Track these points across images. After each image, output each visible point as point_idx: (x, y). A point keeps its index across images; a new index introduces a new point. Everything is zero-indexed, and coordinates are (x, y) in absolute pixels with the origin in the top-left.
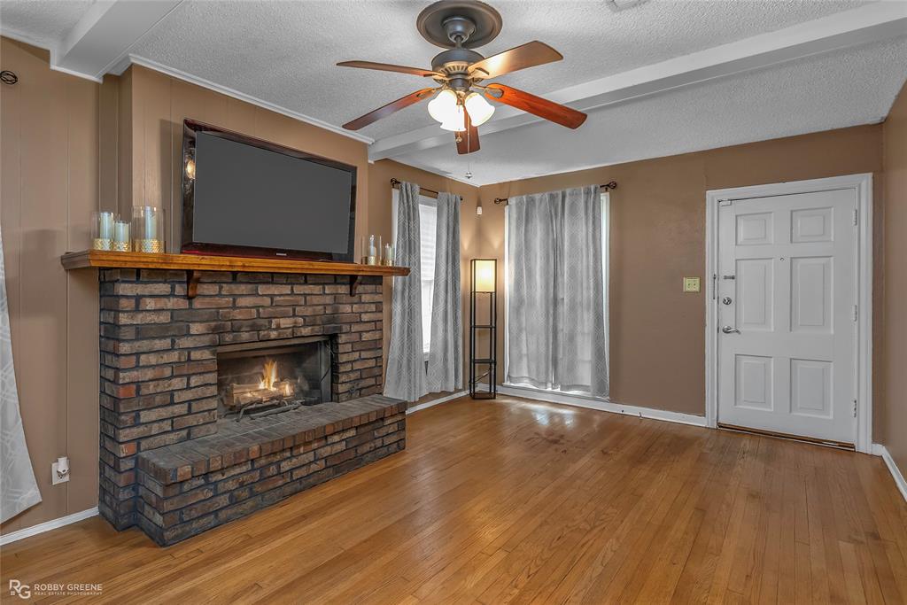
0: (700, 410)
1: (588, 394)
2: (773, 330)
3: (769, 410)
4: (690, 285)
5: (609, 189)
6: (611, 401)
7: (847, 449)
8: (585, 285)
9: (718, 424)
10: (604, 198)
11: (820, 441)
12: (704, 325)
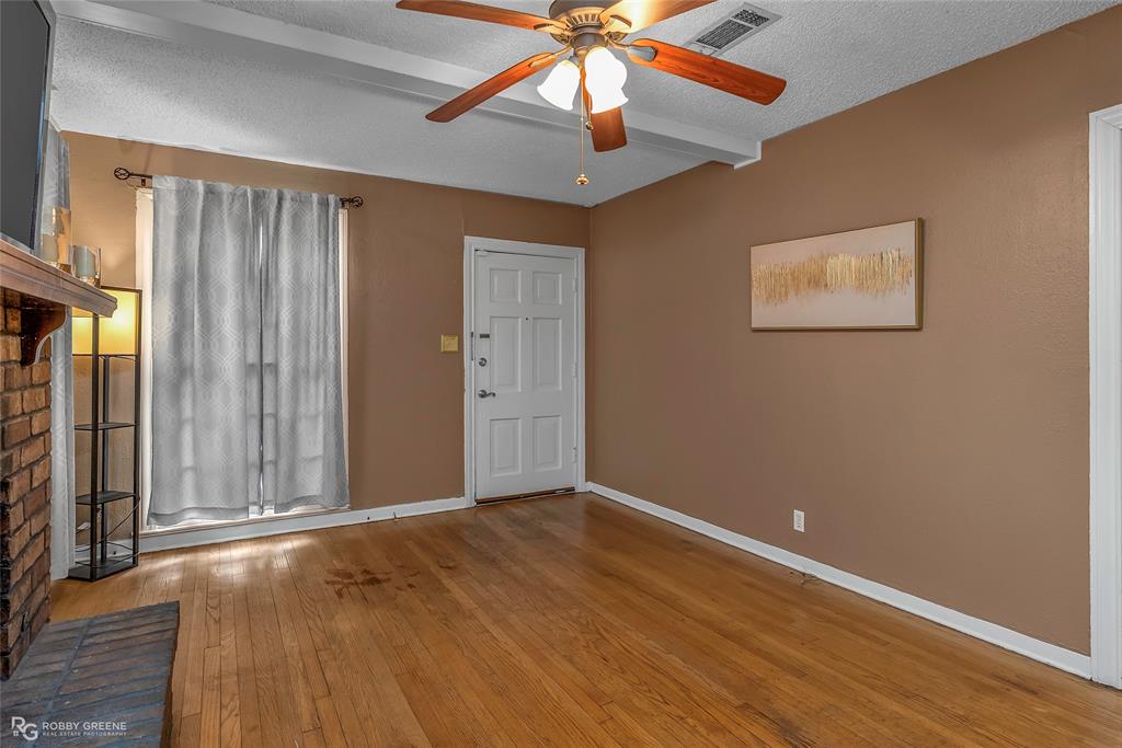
0: (458, 491)
1: (317, 508)
2: (520, 390)
3: (516, 473)
4: (447, 343)
5: (347, 205)
6: (352, 508)
7: (570, 492)
8: (313, 341)
9: (476, 500)
10: (343, 216)
11: (553, 492)
12: (463, 390)
